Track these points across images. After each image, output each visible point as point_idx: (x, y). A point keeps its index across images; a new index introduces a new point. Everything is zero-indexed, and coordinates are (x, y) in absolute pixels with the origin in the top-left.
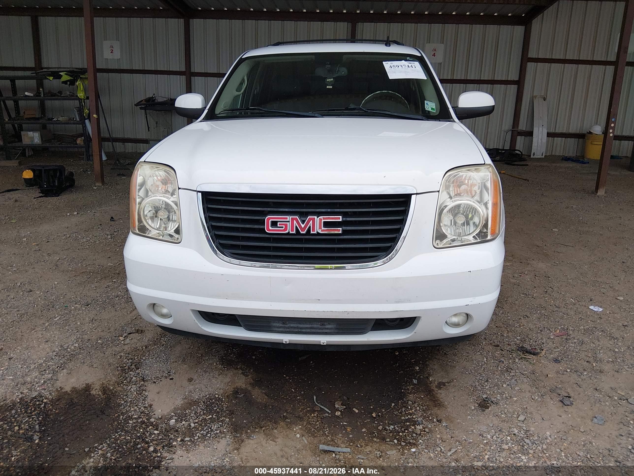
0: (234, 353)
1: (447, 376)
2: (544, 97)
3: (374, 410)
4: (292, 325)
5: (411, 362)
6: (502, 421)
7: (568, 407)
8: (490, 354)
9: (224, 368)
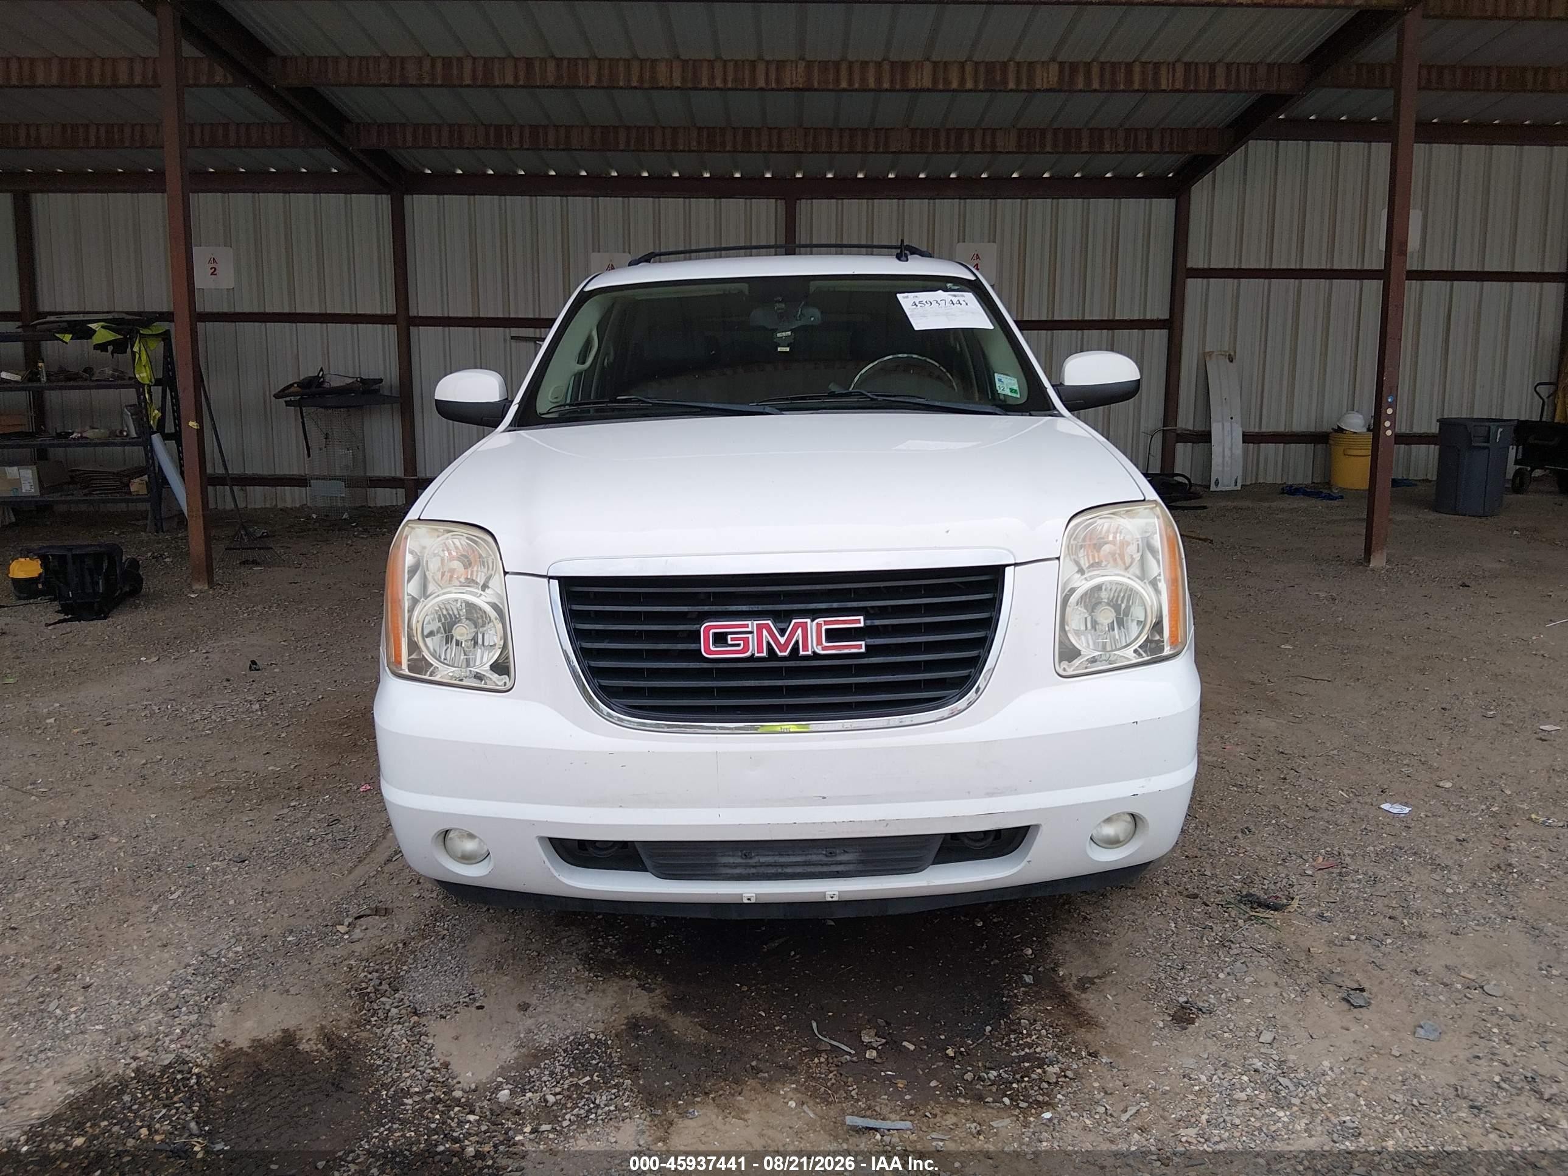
0: (612, 945)
1: (1095, 965)
2: (1230, 355)
3: (949, 1042)
4: (763, 859)
5: (1012, 940)
6: (1226, 1046)
7: (1361, 1009)
8: (1181, 913)
9: (597, 976)
